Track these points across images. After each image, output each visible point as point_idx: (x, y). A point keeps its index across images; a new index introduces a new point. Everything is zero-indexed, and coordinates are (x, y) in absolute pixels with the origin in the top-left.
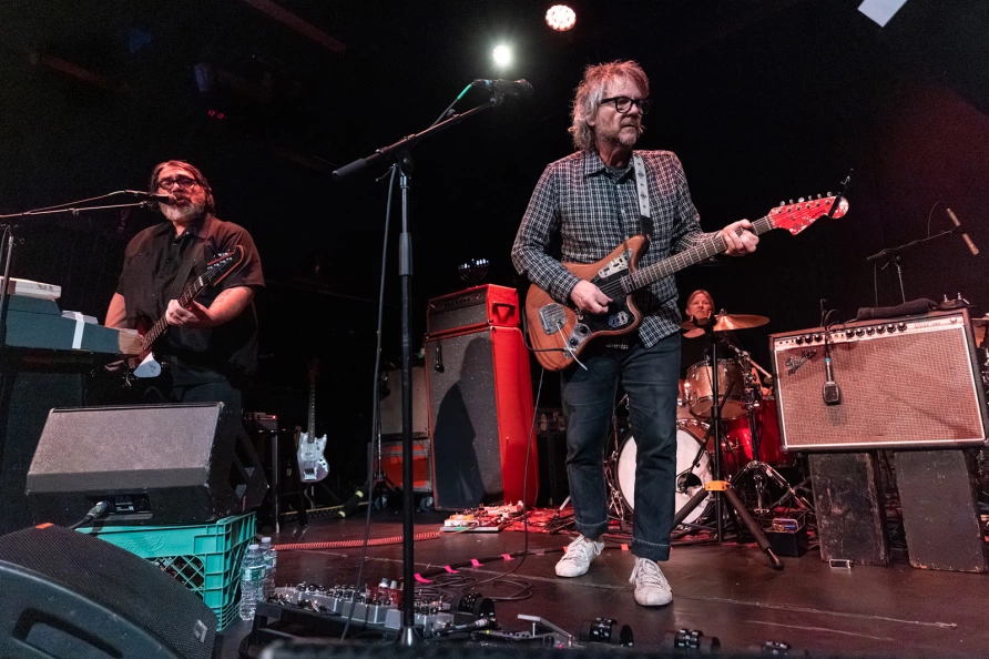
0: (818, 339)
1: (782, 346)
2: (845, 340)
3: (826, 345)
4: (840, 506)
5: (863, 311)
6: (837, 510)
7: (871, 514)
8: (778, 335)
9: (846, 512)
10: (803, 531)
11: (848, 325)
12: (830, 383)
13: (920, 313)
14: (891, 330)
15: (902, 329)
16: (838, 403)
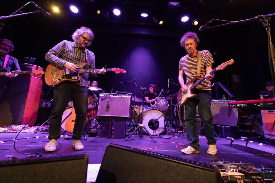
0: (108, 95)
1: (102, 95)
2: (112, 96)
3: (109, 97)
4: (104, 127)
5: (117, 92)
6: (104, 128)
7: (109, 129)
8: (101, 93)
9: (105, 128)
10: (98, 132)
11: (114, 94)
12: (108, 104)
13: (125, 94)
14: (120, 96)
15: (122, 96)
16: (108, 108)
